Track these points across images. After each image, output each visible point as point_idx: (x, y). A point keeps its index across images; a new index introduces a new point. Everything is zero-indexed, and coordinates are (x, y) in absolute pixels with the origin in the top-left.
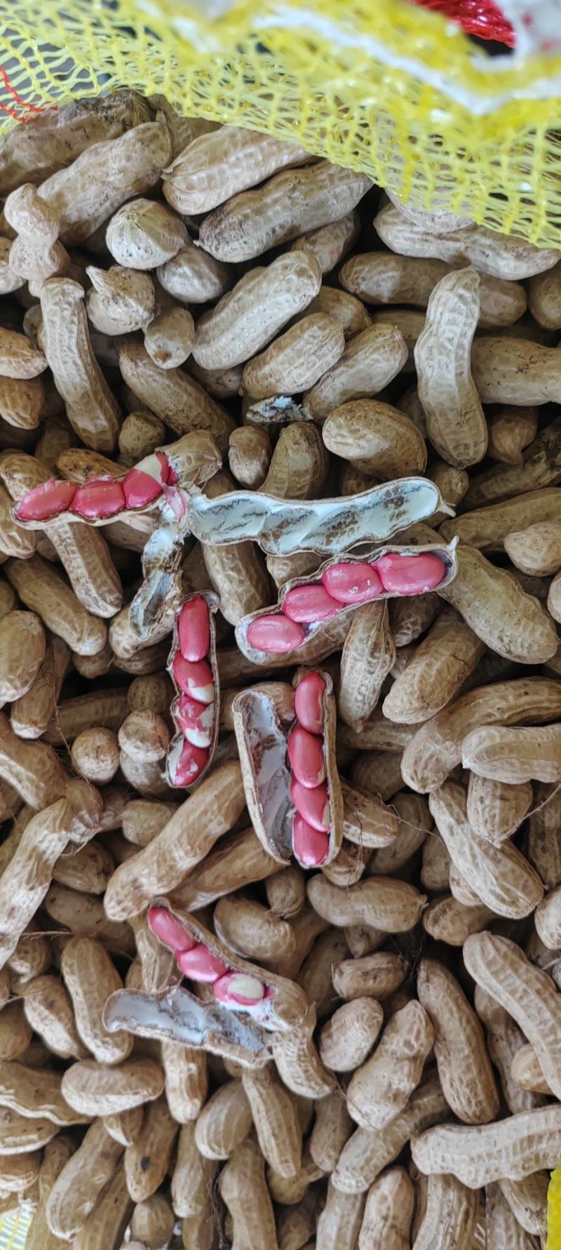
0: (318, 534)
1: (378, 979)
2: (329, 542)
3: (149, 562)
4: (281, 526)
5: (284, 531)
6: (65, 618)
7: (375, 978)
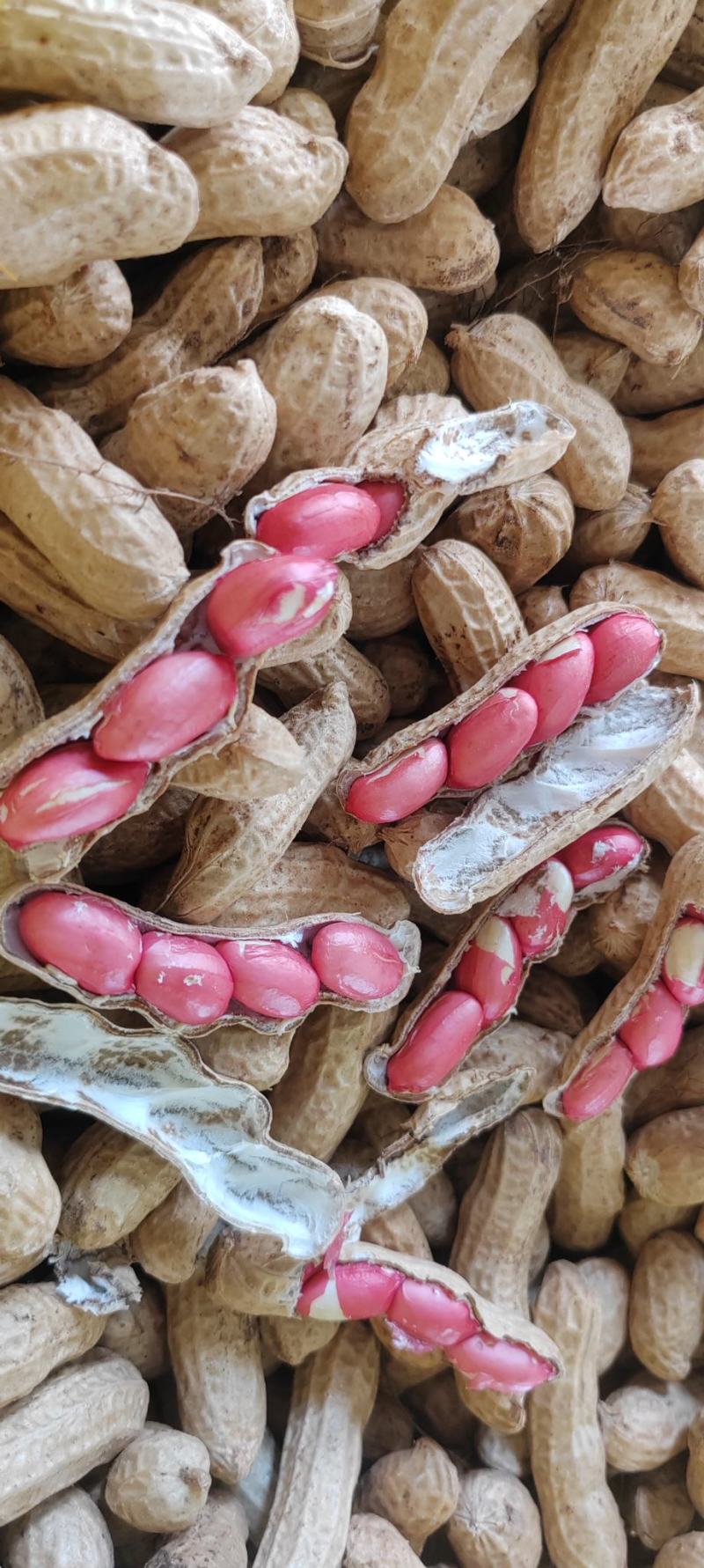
0: (173, 1075)
1: (630, 297)
2: (167, 1055)
3: (433, 1161)
4: (216, 1119)
5: (217, 1111)
6: (598, 1151)
7: (633, 304)
